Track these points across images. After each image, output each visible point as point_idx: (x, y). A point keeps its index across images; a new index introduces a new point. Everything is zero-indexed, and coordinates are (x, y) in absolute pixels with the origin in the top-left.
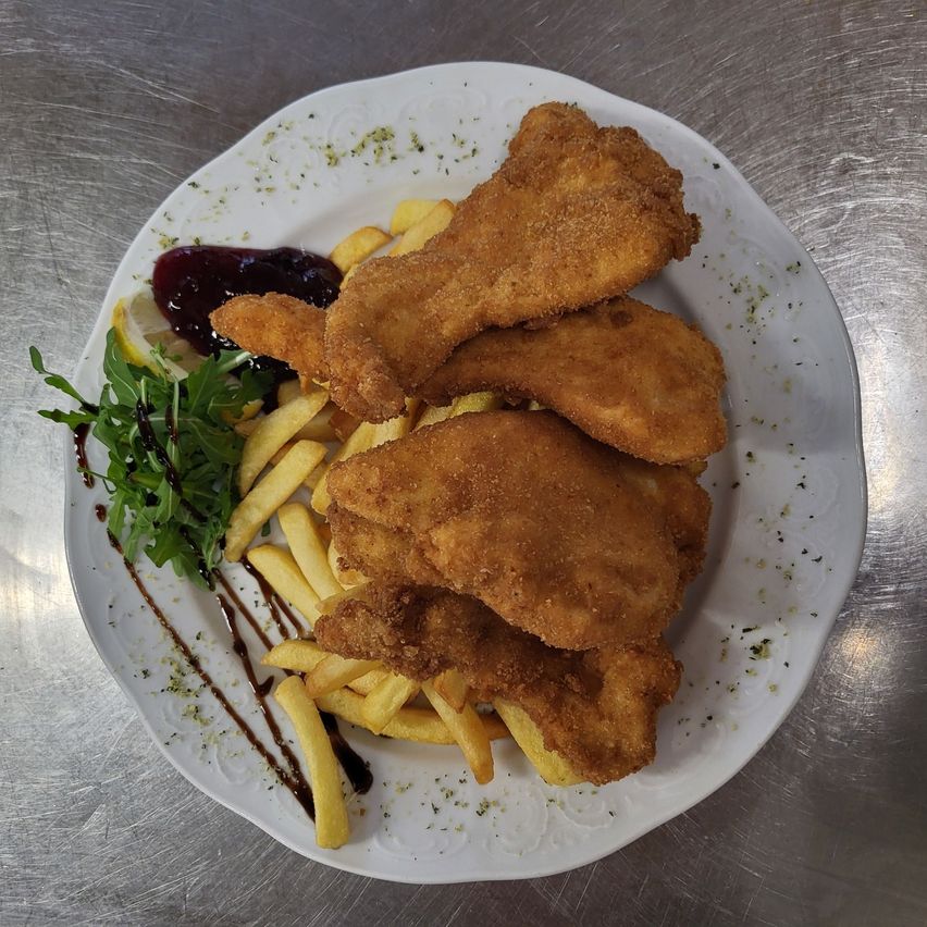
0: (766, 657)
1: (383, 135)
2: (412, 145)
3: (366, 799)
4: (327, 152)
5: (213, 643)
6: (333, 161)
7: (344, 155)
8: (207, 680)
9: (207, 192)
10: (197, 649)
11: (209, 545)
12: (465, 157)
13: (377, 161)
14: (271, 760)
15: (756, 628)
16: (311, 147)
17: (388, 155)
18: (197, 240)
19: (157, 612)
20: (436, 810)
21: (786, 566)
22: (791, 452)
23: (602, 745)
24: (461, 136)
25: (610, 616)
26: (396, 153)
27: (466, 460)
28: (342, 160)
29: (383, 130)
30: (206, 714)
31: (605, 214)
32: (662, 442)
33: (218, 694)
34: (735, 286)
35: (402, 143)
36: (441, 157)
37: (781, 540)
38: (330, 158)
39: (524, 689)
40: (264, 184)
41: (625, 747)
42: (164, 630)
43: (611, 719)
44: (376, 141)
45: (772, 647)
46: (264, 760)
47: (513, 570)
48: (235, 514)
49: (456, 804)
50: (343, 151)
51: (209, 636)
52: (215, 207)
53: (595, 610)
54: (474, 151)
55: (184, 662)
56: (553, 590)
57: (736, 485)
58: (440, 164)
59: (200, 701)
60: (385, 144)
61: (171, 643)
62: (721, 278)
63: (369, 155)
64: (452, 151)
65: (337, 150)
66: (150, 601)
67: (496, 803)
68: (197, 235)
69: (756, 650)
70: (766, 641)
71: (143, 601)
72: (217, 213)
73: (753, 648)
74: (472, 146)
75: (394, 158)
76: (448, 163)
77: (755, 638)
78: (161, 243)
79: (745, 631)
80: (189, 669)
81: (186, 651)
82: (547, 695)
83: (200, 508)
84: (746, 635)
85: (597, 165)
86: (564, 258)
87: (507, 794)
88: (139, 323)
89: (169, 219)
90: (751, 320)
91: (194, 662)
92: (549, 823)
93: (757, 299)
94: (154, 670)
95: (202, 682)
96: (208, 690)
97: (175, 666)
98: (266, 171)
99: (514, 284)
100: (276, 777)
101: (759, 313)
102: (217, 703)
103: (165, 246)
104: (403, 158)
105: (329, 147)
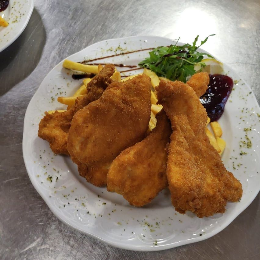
0: (47, 179)
1: (249, 145)
2: (243, 152)
3: (71, 76)
4: (249, 129)
5: (125, 60)
6: (246, 130)
7: (247, 133)
8: (117, 55)
9: (247, 95)
10: (126, 56)
11: (149, 65)
12: (234, 165)
13: (241, 141)
14: (91, 61)
15: (56, 181)
16: (252, 125)
17: (242, 145)
18: (234, 89)
19: (139, 51)
20: (59, 89)
21: (68, 197)
22: (100, 215)
23: (49, 123)
24: (241, 167)
25: (77, 129)
26: (242, 147)
27: (136, 108)
28: (245, 132)
29: (251, 146)
30: (109, 52)
31: (194, 179)
32: (117, 164)
33: (113, 56)
34: (159, 224)
35: (244, 149)
36: (236, 159)
37: (76, 199)
38: (247, 129)
39: (73, 110)
40: (245, 111)
41: (45, 128)
42: (134, 51)
43: (53, 127)
44: (248, 143)
45: (49, 182)
46: (92, 59)
47: (100, 105)
48: (154, 73)
49: (58, 94)
50: (248, 133)
51: (128, 59)
52: (242, 96)
53: (80, 125)
54: (235, 168)
55: (124, 52)
56: (91, 116)
57: (99, 196)
58: (234, 158)
59: (113, 51)
60: (246, 145)
61: (130, 51)
62: (163, 221)
63: (244, 140)
64: (237, 162)
65: (249, 132)
66: (142, 50)
67: (52, 102)
68: (236, 90)
69: (51, 178)
70: (51, 181)
71: (143, 49)
72: (240, 96)
73: (52, 177)
74: (236, 169)
75: (241, 146)
76: (234, 160)
77: (54, 179)
78: (236, 81)
79: (57, 178)
80: (122, 52)
81: (126, 53)
82: (69, 116)
83: (160, 65)
84: (56, 178)
85: (213, 188)
86: (184, 159)
87: (53, 105)
88: (214, 65)
89: (242, 84)
90: (146, 223)
91: (123, 54)
92: (40, 110)
93: (151, 228)
94: (125, 45)
95: (117, 54)
96: (115, 54)
97: (124, 50)
98: (249, 112)
99: (182, 143)
100: (87, 60)
101: (146, 227)
102: (111, 55)
103: (235, 81)
104: (240, 149)
105: (250, 130)
